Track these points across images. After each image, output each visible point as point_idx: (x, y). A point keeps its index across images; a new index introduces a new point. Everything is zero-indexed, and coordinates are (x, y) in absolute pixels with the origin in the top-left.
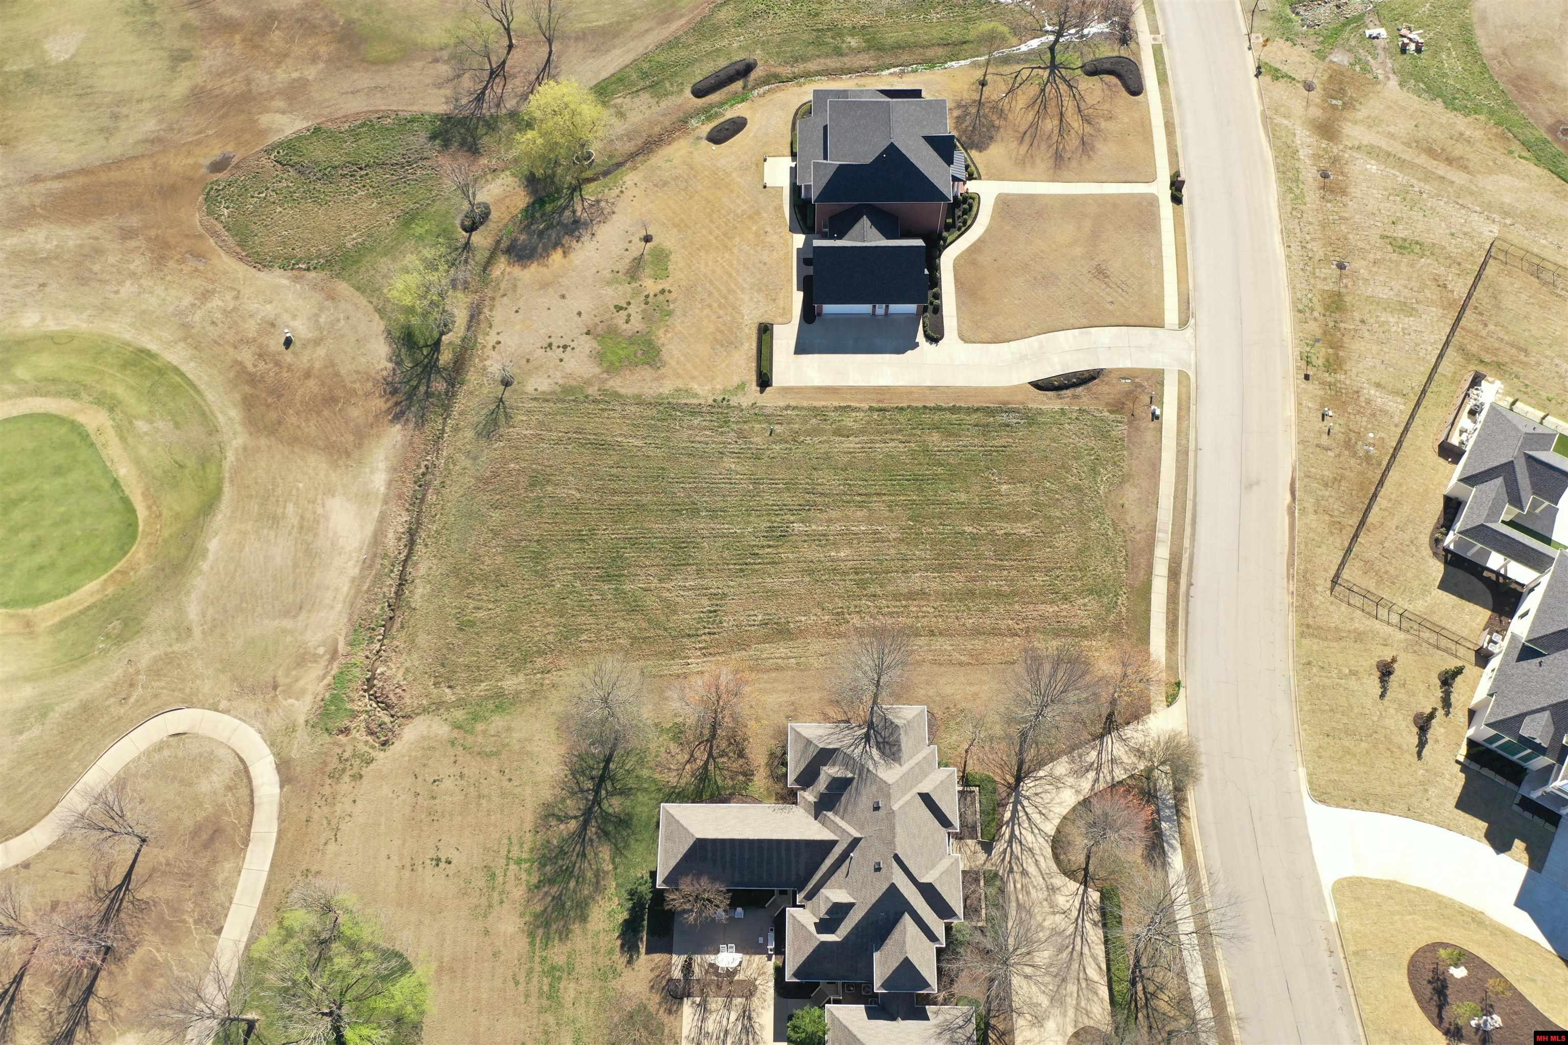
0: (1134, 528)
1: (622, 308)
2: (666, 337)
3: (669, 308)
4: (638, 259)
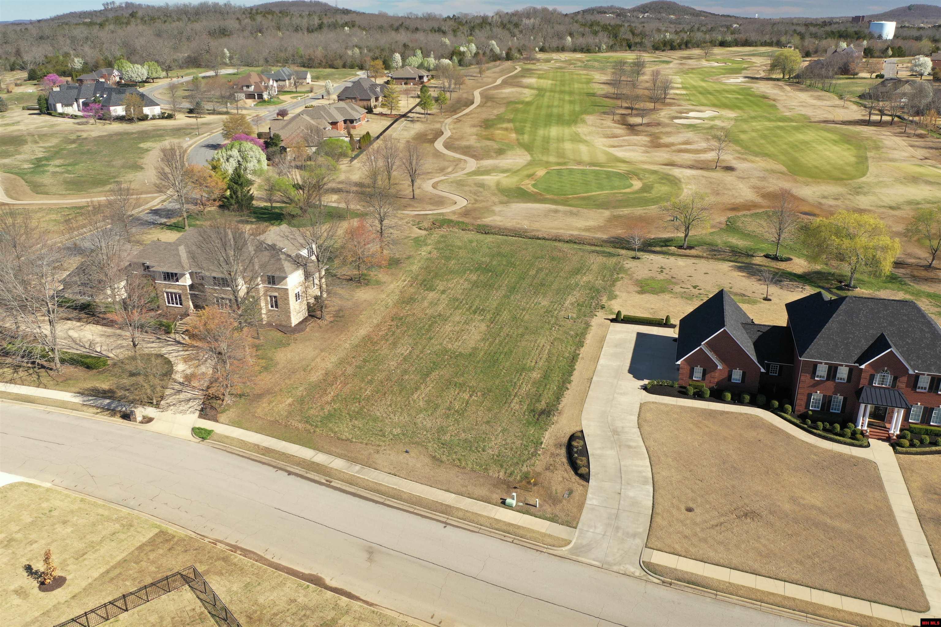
0: (378, 453)
1: (695, 287)
2: (667, 296)
3: (695, 299)
4: (744, 295)
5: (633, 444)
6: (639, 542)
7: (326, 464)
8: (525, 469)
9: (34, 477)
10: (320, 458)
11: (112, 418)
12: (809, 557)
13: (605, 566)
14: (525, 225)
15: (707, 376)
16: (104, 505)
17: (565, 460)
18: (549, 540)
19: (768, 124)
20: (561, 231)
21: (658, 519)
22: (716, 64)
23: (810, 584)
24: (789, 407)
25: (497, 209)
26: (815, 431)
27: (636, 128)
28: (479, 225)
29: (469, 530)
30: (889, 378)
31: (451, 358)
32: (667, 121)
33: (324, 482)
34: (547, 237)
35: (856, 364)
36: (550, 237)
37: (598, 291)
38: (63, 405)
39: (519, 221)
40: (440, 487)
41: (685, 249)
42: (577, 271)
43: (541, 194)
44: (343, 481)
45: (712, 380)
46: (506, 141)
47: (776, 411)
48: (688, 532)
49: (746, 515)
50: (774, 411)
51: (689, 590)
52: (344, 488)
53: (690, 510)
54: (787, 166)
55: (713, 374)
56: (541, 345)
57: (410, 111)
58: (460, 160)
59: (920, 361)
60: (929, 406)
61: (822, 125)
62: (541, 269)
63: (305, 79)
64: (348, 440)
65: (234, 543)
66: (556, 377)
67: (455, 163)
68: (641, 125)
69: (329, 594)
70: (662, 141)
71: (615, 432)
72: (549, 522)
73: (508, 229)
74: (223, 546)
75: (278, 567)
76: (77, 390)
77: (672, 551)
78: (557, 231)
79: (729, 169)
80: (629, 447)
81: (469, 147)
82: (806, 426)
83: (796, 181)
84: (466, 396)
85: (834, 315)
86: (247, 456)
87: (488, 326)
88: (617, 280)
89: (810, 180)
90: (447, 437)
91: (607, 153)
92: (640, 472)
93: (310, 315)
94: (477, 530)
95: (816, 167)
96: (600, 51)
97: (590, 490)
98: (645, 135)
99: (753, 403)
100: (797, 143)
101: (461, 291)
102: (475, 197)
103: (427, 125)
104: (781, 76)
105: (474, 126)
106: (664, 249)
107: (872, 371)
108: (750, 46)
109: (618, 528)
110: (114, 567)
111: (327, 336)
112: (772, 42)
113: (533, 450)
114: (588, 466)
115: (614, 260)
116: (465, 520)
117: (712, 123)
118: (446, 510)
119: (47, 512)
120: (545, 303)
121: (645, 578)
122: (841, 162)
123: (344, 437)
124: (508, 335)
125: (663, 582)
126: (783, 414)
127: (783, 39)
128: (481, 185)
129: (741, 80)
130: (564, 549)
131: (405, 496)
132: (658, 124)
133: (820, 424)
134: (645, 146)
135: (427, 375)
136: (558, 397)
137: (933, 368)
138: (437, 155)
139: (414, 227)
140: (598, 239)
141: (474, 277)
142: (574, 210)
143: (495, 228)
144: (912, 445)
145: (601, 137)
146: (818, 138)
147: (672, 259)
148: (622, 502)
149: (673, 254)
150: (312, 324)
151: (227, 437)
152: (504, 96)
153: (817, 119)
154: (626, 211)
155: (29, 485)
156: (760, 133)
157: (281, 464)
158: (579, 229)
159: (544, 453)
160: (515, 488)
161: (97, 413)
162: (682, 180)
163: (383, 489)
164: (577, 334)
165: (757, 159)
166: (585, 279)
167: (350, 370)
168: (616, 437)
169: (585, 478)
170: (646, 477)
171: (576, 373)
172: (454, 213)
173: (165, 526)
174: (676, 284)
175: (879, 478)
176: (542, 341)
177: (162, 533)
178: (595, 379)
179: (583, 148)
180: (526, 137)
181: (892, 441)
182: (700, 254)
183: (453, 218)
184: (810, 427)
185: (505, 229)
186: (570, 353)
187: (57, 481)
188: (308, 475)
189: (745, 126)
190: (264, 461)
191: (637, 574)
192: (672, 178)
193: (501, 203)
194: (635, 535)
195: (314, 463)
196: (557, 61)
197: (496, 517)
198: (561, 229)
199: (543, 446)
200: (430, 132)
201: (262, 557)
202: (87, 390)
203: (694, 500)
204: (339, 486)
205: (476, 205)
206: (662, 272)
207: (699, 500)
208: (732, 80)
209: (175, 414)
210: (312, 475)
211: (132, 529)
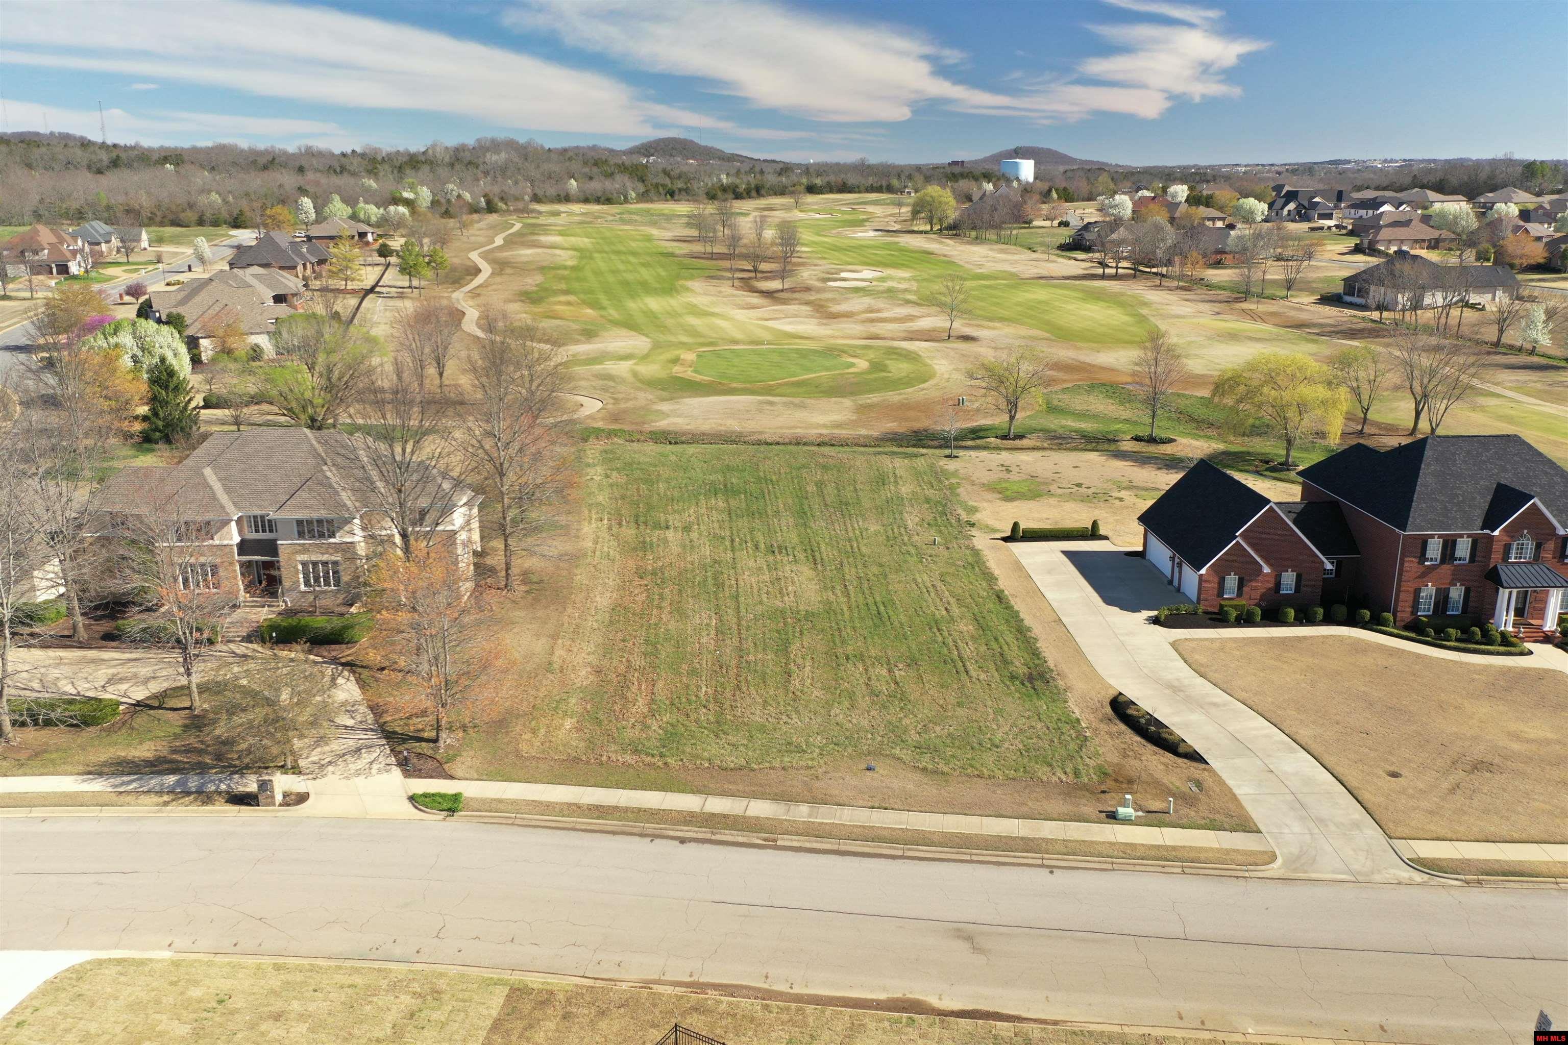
0: (817, 779)
1: (1078, 486)
3: (1095, 501)
5: (1216, 700)
6: (1373, 833)
7: (738, 812)
8: (1090, 762)
9: (116, 947)
10: (717, 805)
11: (210, 808)
13: (1360, 879)
15: (1246, 589)
16: (336, 968)
17: (1139, 739)
18: (1240, 858)
21: (1364, 797)
22: (818, 216)
24: (1389, 616)
25: (663, 408)
26: (1448, 643)
27: (776, 295)
28: (652, 433)
29: (1096, 869)
30: (1530, 547)
31: (798, 620)
32: (819, 284)
33: (761, 842)
34: (781, 440)
35: (1486, 531)
36: (787, 440)
37: (941, 504)
40: (980, 812)
41: (1014, 439)
42: (881, 482)
43: (721, 383)
44: (797, 834)
45: (1253, 593)
46: (586, 320)
47: (1369, 625)
48: (1426, 805)
49: (1475, 768)
50: (1365, 626)
51: (1512, 885)
52: (808, 845)
53: (1394, 775)
54: (1047, 332)
55: (1254, 583)
56: (929, 586)
57: (376, 285)
62: (821, 483)
63: (139, 240)
64: (743, 767)
65: (689, 980)
66: (1000, 626)
68: (782, 291)
69: (963, 1022)
70: (832, 310)
71: (1173, 688)
72: (1211, 833)
73: (708, 435)
74: (669, 987)
76: (80, 768)
77: (1435, 835)
78: (792, 431)
79: (969, 338)
80: (1215, 705)
82: (1429, 639)
84: (882, 672)
85: (1423, 468)
86: (568, 826)
87: (813, 569)
88: (954, 486)
89: (1095, 345)
90: (914, 737)
91: (766, 328)
92: (1268, 736)
94: (1110, 866)
95: (1088, 330)
96: (626, 201)
97: (1222, 775)
98: (800, 304)
99: (1328, 620)
100: (1032, 304)
101: (716, 525)
102: (610, 395)
104: (928, 228)
105: (510, 301)
106: (979, 442)
107: (1506, 540)
108: (850, 192)
109: (1320, 821)
111: (539, 614)
112: (881, 187)
113: (1073, 733)
114: (1185, 743)
115: (921, 462)
116: (1074, 854)
117: (886, 285)
118: (1029, 845)
119: (215, 1005)
120: (873, 527)
121: (1436, 883)
122: (1115, 323)
123: (731, 765)
124: (859, 578)
125: (1466, 882)
126: (1383, 628)
127: (895, 183)
128: (606, 378)
129: (872, 234)
130: (1274, 866)
131: (936, 838)
132: (809, 289)
133: (1452, 631)
134: (813, 317)
135: (784, 650)
136: (1033, 653)
141: (717, 504)
142: (797, 400)
143: (684, 434)
145: (735, 309)
147: (1007, 454)
148: (1287, 783)
149: (1001, 448)
150: (495, 599)
151: (500, 801)
152: (525, 259)
153: (1027, 276)
154: (874, 398)
155: (119, 962)
157: (650, 827)
158: (825, 426)
159: (1096, 735)
160: (1104, 792)
161: (166, 804)
162: (919, 354)
163: (882, 833)
164: (971, 564)
165: (997, 325)
166: (904, 489)
167: (637, 661)
168: (1181, 694)
169: (1195, 757)
170: (1283, 742)
171: (1024, 616)
172: (593, 418)
173: (516, 977)
174: (1047, 484)
176: (924, 580)
177: (517, 993)
179: (721, 323)
180: (613, 312)
181: (1556, 641)
182: (1039, 444)
183: (600, 425)
184: (1435, 639)
185: (703, 434)
186: (985, 591)
187: (179, 943)
188: (718, 837)
189: (937, 287)
190: (610, 828)
191: (1419, 879)
192: (903, 353)
193: (663, 399)
194: (1356, 826)
195: (712, 815)
196: (569, 214)
197: (1122, 841)
198: (797, 428)
199: (1083, 725)
200: (437, 311)
201: (767, 991)
202: (105, 764)
203: (1384, 761)
204: (796, 844)
205: (622, 406)
206: (1009, 470)
207: (1392, 759)
208: (860, 235)
209: (347, 778)
210: (727, 836)
211: (445, 997)
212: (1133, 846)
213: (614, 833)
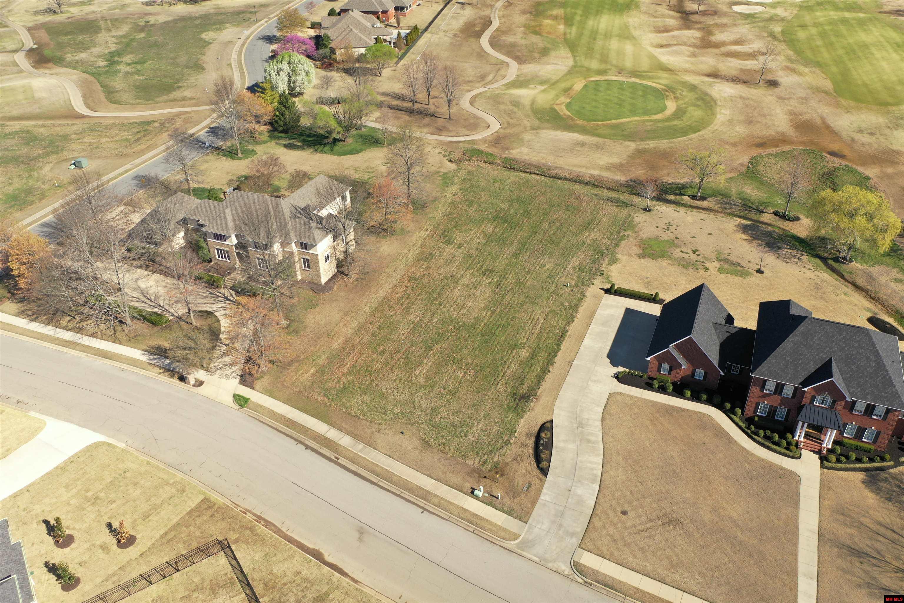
0: (379, 432)
1: (694, 252)
2: (664, 262)
3: (690, 268)
4: (739, 265)
5: (593, 438)
6: (575, 541)
7: (336, 440)
8: (496, 458)
9: (113, 437)
10: (332, 434)
11: (172, 380)
12: (711, 570)
13: (542, 563)
14: (550, 160)
15: (673, 372)
16: (164, 469)
17: (531, 451)
18: (503, 534)
19: (834, 15)
20: (583, 170)
21: (595, 520)
23: (704, 597)
24: (739, 411)
25: (527, 137)
26: (756, 437)
27: (690, 17)
28: (506, 159)
29: (441, 517)
30: (829, 400)
31: (455, 328)
32: (725, 8)
33: (333, 458)
34: (568, 176)
35: (801, 386)
36: (571, 177)
37: (601, 253)
38: (133, 362)
39: (545, 156)
40: (424, 472)
41: (698, 200)
42: (587, 226)
43: (572, 119)
44: (348, 459)
45: (677, 376)
46: (553, 37)
47: (727, 412)
48: (617, 536)
49: (670, 522)
50: (725, 411)
51: (604, 592)
52: (347, 465)
53: (624, 513)
54: (835, 83)
55: (678, 370)
56: (536, 318)
58: (503, 63)
59: (859, 389)
60: (863, 426)
61: (893, 17)
62: (553, 222)
64: (356, 416)
65: (259, 514)
66: (542, 357)
67: (497, 67)
68: (697, 13)
69: (326, 569)
70: (713, 38)
71: (581, 425)
72: (505, 515)
73: (533, 165)
74: (251, 515)
75: (290, 540)
76: (145, 347)
77: (600, 553)
78: (579, 170)
79: (773, 84)
80: (589, 441)
81: (513, 45)
82: (749, 431)
83: (837, 105)
84: (460, 374)
85: (791, 336)
86: (275, 427)
87: (493, 292)
88: (622, 239)
89: (852, 103)
90: (437, 419)
91: (652, 57)
92: (592, 469)
93: (338, 271)
94: (447, 518)
95: (865, 85)
97: (546, 485)
98: (699, 29)
99: (710, 402)
100: (856, 47)
101: (476, 246)
102: (508, 119)
103: (477, 11)
105: (524, 12)
106: (678, 198)
107: (814, 393)
109: (561, 526)
110: (170, 530)
111: (351, 296)
113: (506, 438)
114: (549, 461)
115: (625, 211)
116: (439, 507)
117: (773, 11)
118: (425, 495)
119: (122, 473)
120: (550, 265)
121: (571, 577)
122: (894, 79)
123: (353, 414)
124: (509, 303)
125: (586, 582)
126: (733, 416)
128: (516, 104)
130: (512, 543)
131: (395, 479)
132: (715, 13)
133: (762, 431)
134: (694, 46)
135: (431, 348)
136: (540, 380)
137: (869, 397)
138: (482, 55)
139: (445, 159)
140: (617, 182)
141: (489, 228)
142: (601, 141)
143: (521, 162)
144: (838, 461)
145: (651, 32)
146: (882, 39)
147: (682, 211)
148: (570, 500)
149: (684, 205)
150: (339, 282)
151: (260, 406)
154: (651, 144)
155: (109, 445)
156: (821, 29)
157: (301, 437)
158: (602, 168)
159: (515, 442)
160: (485, 477)
161: (160, 373)
162: (719, 103)
163: (378, 470)
164: (571, 306)
165: (807, 70)
166: (593, 236)
167: (367, 338)
168: (580, 429)
169: (545, 472)
170: (595, 476)
171: (560, 353)
172: (485, 140)
173: (210, 493)
174: (677, 246)
175: (797, 493)
176: (538, 313)
177: (206, 500)
178: (575, 362)
179: (629, 48)
180: (574, 30)
181: (822, 455)
182: (712, 206)
183: (483, 147)
184: (752, 432)
185: (531, 164)
186: (560, 329)
188: (321, 451)
189: (808, 18)
190: (288, 433)
191: (566, 573)
192: (708, 99)
193: (533, 128)
194: (572, 535)
195: (327, 438)
197: (464, 507)
198: (583, 167)
199: (516, 435)
200: (478, 21)
201: (279, 529)
202: (153, 347)
203: (630, 503)
204: (344, 463)
205: (508, 131)
206: (668, 229)
207: (635, 504)
209: (220, 378)
210: (324, 451)
211: (185, 494)
212: (465, 511)
213: (287, 435)
